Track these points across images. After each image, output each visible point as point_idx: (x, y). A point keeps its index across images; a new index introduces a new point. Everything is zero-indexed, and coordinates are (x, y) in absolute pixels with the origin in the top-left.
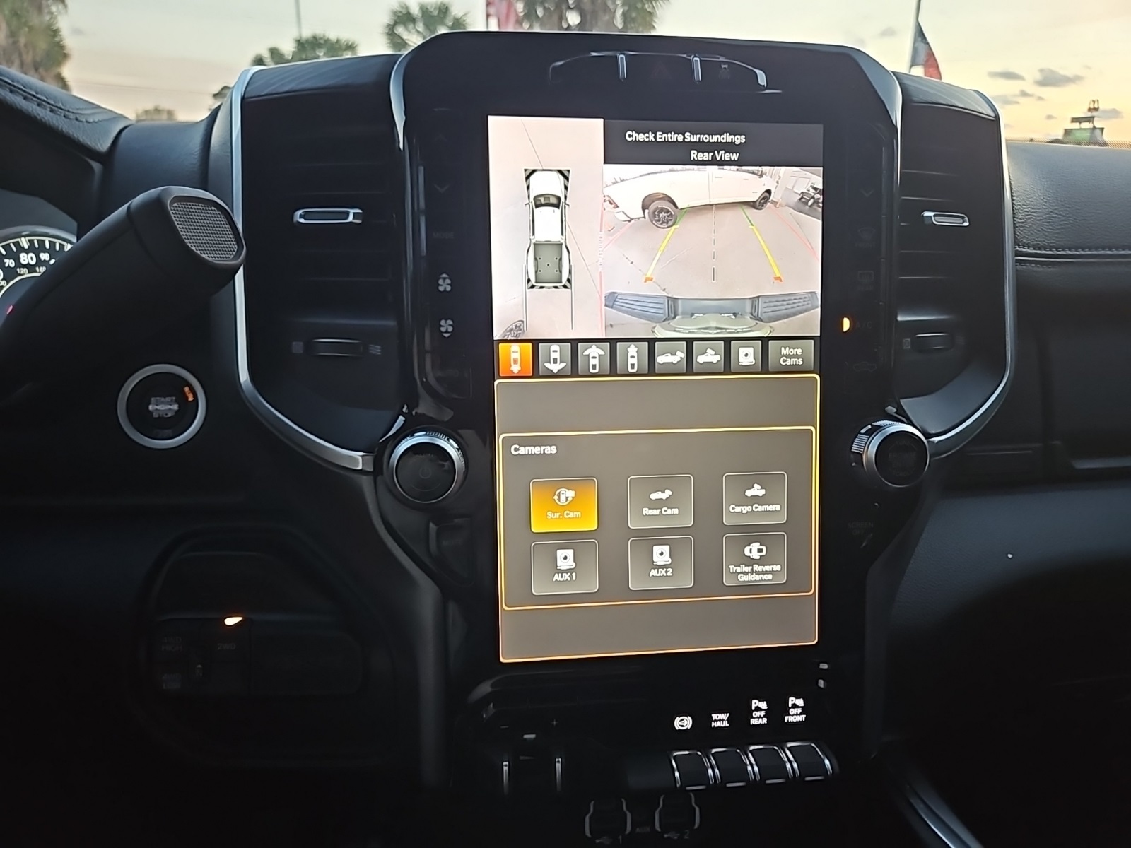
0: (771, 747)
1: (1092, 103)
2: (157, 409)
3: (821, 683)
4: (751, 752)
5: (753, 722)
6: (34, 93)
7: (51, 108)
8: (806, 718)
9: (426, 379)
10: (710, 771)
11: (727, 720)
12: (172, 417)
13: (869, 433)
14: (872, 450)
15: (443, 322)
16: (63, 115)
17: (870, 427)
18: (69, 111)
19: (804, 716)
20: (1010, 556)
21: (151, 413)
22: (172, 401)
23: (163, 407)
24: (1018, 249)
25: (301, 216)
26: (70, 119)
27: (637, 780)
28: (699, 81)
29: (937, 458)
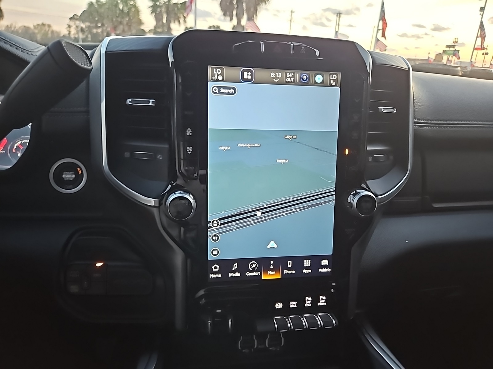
0: (312, 315)
1: (455, 39)
2: (66, 177)
3: (333, 291)
4: (305, 317)
5: (306, 305)
6: (14, 43)
7: (21, 50)
8: (326, 304)
9: (181, 171)
10: (289, 325)
11: (296, 304)
12: (72, 180)
13: (354, 195)
14: (355, 202)
15: (188, 148)
16: (26, 53)
17: (355, 192)
18: (29, 51)
19: (326, 303)
20: (407, 241)
21: (63, 178)
22: (72, 173)
23: (68, 176)
24: (415, 121)
25: (130, 102)
26: (29, 54)
27: (261, 327)
28: (293, 54)
29: (380, 204)
